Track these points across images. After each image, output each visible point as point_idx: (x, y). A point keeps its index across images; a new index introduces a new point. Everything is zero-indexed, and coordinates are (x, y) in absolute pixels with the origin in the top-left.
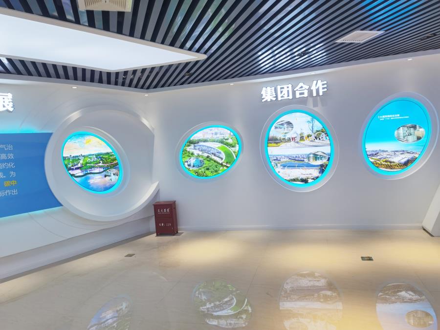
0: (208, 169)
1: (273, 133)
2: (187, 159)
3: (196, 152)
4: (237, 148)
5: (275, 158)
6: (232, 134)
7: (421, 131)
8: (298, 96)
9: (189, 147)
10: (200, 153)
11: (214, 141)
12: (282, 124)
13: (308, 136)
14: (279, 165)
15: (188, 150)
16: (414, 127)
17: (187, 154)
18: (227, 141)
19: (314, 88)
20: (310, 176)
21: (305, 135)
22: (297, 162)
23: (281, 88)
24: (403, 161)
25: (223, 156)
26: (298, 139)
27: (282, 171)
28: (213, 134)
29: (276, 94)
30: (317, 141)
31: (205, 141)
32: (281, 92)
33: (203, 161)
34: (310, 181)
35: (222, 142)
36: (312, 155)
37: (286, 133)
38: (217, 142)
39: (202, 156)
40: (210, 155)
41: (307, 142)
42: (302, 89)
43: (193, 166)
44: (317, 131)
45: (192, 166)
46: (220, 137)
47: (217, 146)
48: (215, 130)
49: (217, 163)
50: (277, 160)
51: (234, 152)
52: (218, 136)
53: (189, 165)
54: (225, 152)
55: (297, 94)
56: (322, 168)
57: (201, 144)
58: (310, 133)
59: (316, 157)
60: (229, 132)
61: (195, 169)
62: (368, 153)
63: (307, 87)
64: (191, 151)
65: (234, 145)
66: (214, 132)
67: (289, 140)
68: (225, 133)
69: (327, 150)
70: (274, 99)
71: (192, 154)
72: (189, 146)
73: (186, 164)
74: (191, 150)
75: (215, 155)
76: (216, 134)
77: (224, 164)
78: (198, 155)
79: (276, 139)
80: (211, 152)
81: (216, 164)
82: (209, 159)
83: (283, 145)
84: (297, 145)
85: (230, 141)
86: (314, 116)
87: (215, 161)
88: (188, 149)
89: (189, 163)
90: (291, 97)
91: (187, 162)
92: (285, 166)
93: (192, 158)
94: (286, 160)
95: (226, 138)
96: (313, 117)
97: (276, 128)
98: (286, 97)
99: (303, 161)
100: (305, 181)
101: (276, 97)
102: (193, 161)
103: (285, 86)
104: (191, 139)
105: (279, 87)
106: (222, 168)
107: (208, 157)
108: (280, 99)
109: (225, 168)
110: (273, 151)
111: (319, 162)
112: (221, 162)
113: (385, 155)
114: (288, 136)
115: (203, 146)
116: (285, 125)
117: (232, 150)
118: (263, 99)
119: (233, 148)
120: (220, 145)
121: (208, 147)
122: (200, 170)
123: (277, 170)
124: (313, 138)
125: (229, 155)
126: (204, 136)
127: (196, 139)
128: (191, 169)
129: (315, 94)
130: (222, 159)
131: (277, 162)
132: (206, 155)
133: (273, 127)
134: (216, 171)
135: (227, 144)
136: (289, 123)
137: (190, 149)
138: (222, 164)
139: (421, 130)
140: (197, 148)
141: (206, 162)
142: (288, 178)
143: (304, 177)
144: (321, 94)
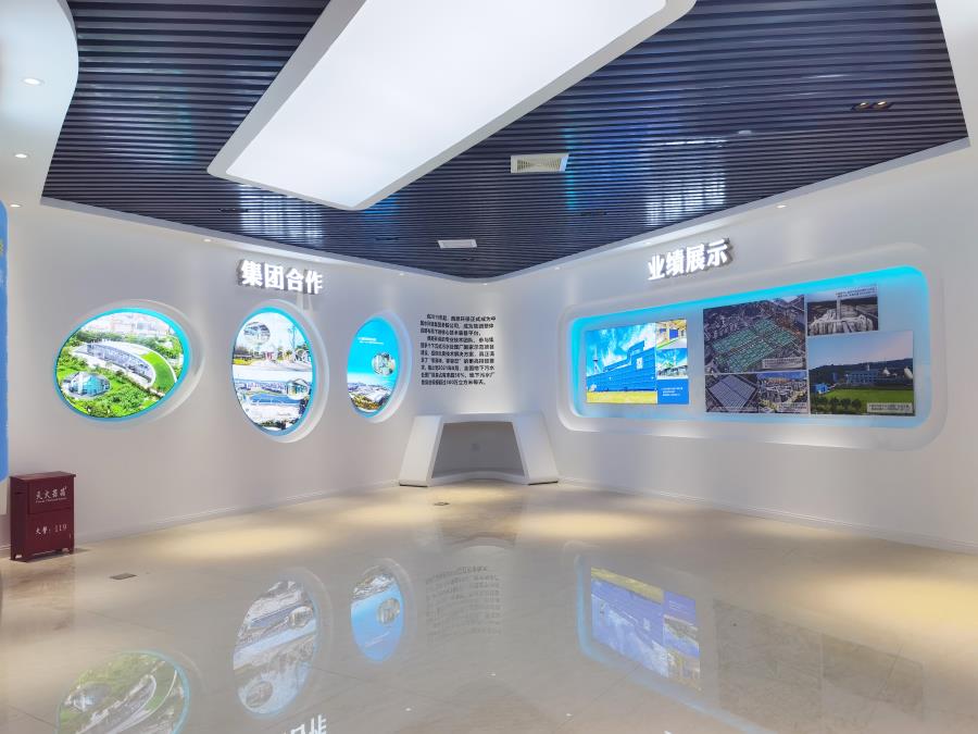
0: (117, 400)
1: (242, 341)
2: (69, 374)
3: (92, 361)
4: (180, 361)
5: (243, 386)
6: (172, 331)
7: (392, 363)
8: (290, 287)
9: (77, 348)
10: (102, 364)
11: (135, 342)
12: (255, 328)
13: (289, 353)
14: (248, 397)
15: (73, 354)
16: (387, 357)
17: (70, 363)
18: (162, 344)
19: (309, 282)
20: (288, 418)
21: (284, 351)
22: (272, 394)
23: (271, 269)
24: (378, 399)
25: (153, 374)
26: (275, 356)
27: (251, 408)
28: (133, 325)
29: (263, 277)
30: (297, 361)
31: (116, 338)
32: (270, 275)
33: (107, 383)
34: (288, 425)
35: (151, 345)
36: (291, 385)
37: (260, 344)
38: (141, 343)
39: (107, 372)
40: (124, 370)
41: (285, 362)
42: (296, 279)
43: (84, 393)
44: (299, 347)
45: (80, 391)
46: (150, 335)
47: (140, 351)
48: (138, 318)
49: (139, 387)
50: (245, 388)
51: (175, 368)
52: (145, 331)
53: (73, 390)
54: (157, 367)
55: (290, 283)
56: (303, 405)
57: (105, 343)
58: (291, 349)
59: (297, 387)
60: (167, 326)
61: (86, 398)
62: (349, 386)
63: (302, 277)
64: (82, 357)
65: (174, 353)
66: (136, 323)
67: (263, 356)
68: (158, 326)
69: (308, 377)
70: (260, 284)
71: (83, 364)
72: (75, 344)
73: (65, 388)
74: (79, 355)
75: (134, 370)
76: (140, 327)
77: (153, 391)
78: (98, 369)
79: (246, 353)
80: (129, 364)
81: (136, 390)
82: (120, 379)
83: (255, 363)
84: (274, 365)
85: (168, 346)
86: (298, 323)
87: (134, 384)
88: (73, 351)
89: (72, 384)
90: (282, 287)
91: (69, 382)
92: (255, 401)
93: (82, 373)
94: (259, 389)
95: (161, 338)
96: (296, 325)
97: (246, 332)
98: (275, 286)
99: (280, 392)
100: (281, 425)
101: (263, 281)
102: (82, 380)
103: (276, 268)
104: (84, 330)
105: (267, 266)
106: (147, 399)
107: (119, 374)
108: (267, 285)
109: (154, 399)
110: (241, 371)
111: (299, 396)
112: (146, 388)
113: (362, 390)
114: (263, 349)
115: (109, 348)
116: (259, 331)
117: (170, 363)
118: (243, 279)
119: (172, 361)
120: (147, 350)
121: (121, 353)
122: (98, 404)
123: (244, 406)
124: (293, 356)
125: (163, 374)
126: (113, 328)
127: (95, 331)
128: (77, 399)
129: (309, 291)
130: (149, 380)
131: (245, 391)
132: (115, 369)
133: (242, 332)
134: (135, 406)
135: (162, 351)
136: (264, 328)
137: (79, 352)
138: (148, 391)
139: (393, 361)
140: (95, 351)
141: (113, 384)
142: (259, 421)
143: (281, 419)
144: (316, 292)
